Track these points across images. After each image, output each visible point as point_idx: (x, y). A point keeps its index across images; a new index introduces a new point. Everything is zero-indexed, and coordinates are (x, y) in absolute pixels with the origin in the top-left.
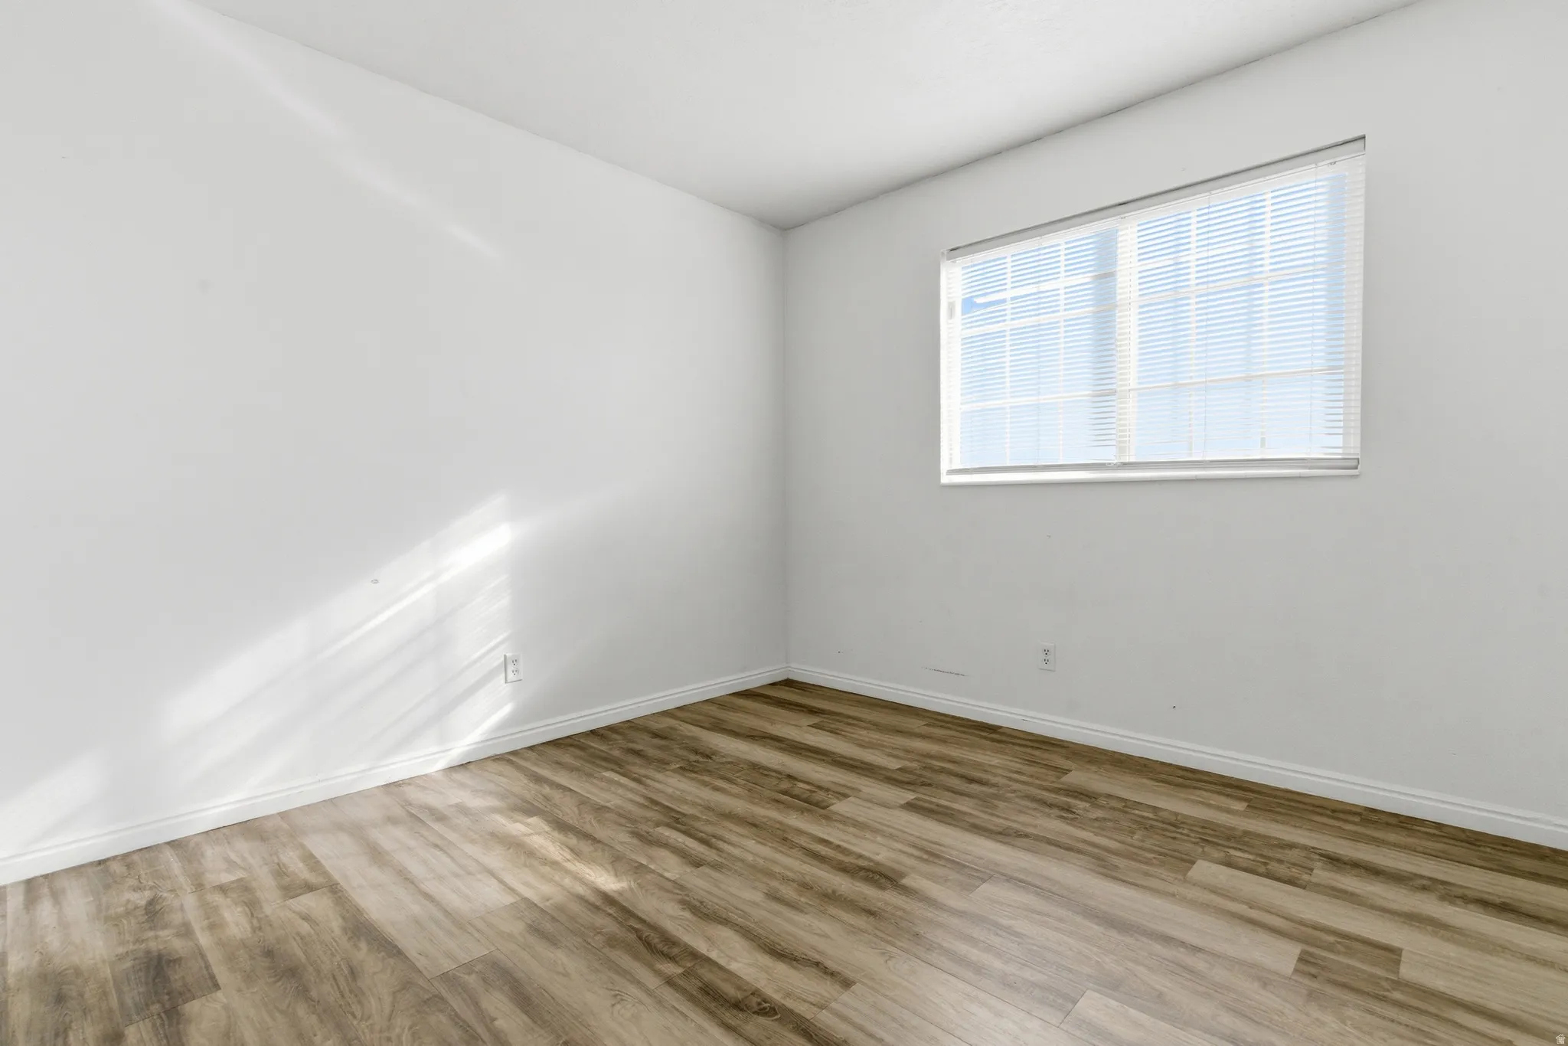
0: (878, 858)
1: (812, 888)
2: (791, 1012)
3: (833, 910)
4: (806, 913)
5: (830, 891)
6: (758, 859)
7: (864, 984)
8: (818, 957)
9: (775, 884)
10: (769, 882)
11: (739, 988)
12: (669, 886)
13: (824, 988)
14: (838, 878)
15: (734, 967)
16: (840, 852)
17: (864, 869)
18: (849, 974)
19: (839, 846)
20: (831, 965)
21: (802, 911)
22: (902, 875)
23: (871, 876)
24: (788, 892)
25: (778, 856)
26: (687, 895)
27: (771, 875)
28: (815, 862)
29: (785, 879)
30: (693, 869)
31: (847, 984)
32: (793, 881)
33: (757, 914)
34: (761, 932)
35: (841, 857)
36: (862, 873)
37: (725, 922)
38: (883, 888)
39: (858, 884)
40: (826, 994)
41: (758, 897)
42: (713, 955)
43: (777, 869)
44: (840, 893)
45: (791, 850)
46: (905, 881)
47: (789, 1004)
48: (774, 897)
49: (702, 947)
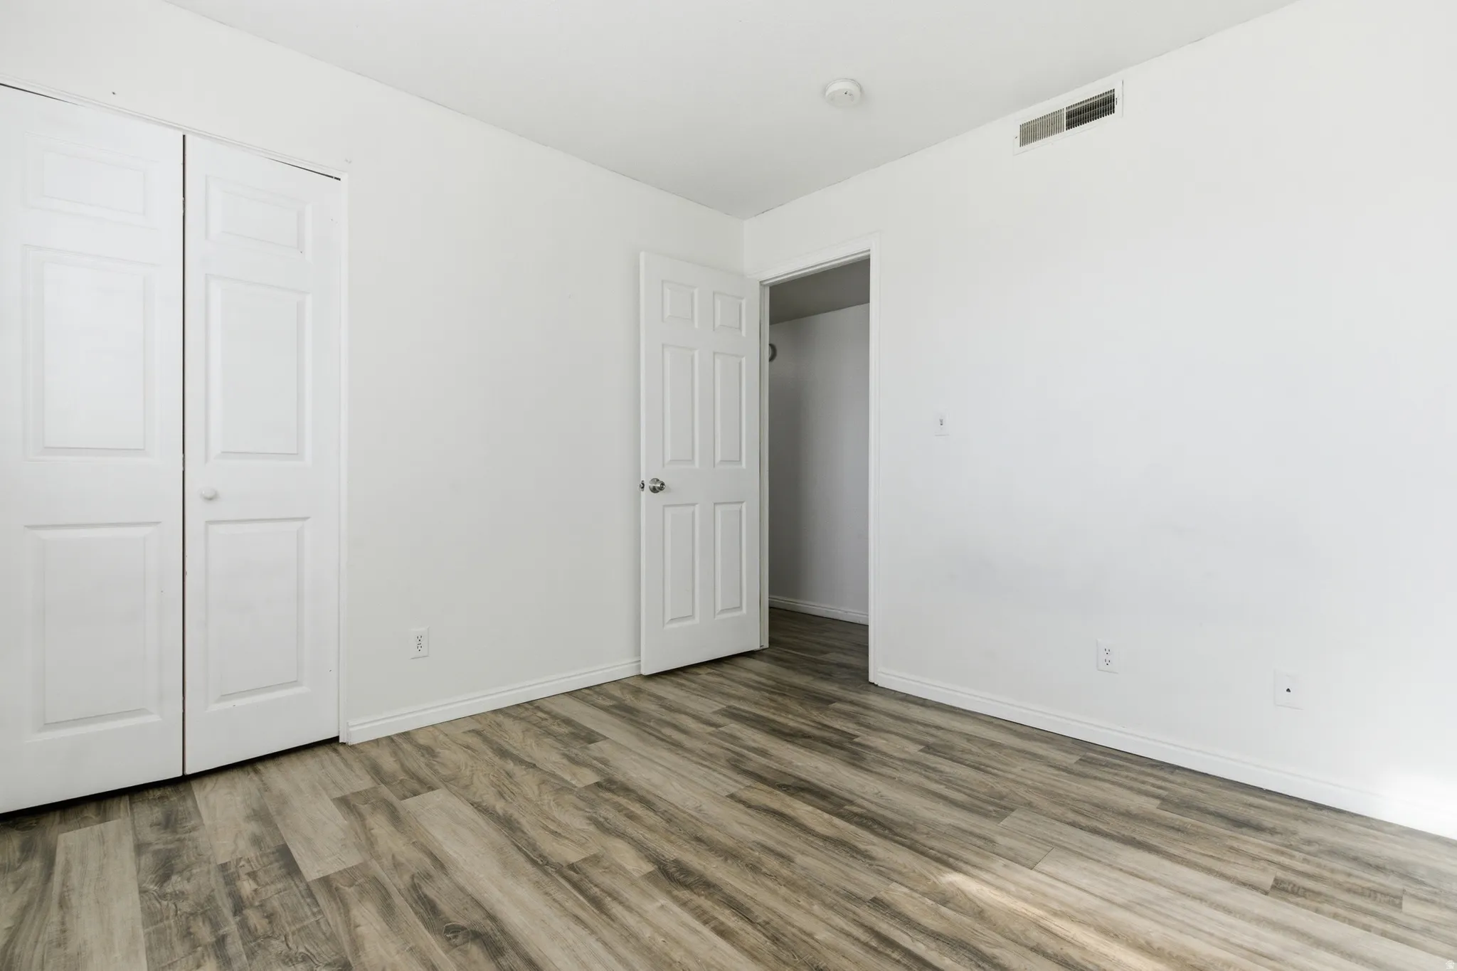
0: (663, 900)
1: (747, 865)
2: (769, 786)
3: (730, 843)
4: (754, 842)
5: (729, 861)
6: (807, 906)
7: (722, 796)
8: (749, 811)
9: (785, 872)
10: (790, 874)
11: (803, 797)
12: (895, 876)
13: (746, 795)
14: (719, 875)
15: (810, 808)
16: (705, 912)
17: (686, 886)
18: (729, 800)
19: (705, 923)
20: (741, 806)
21: (758, 844)
22: (649, 877)
23: (682, 876)
24: (772, 863)
25: (782, 909)
26: (871, 865)
27: (790, 884)
28: (740, 898)
29: (774, 876)
30: (879, 896)
31: (732, 796)
32: (765, 874)
33: (797, 843)
34: (793, 830)
35: (706, 904)
36: (690, 880)
37: (825, 839)
38: (676, 862)
39: (699, 867)
40: (747, 792)
41: (799, 859)
42: (826, 816)
43: (783, 891)
44: (720, 859)
45: (767, 920)
46: (649, 868)
47: (770, 789)
48: (785, 859)
49: (837, 821)
